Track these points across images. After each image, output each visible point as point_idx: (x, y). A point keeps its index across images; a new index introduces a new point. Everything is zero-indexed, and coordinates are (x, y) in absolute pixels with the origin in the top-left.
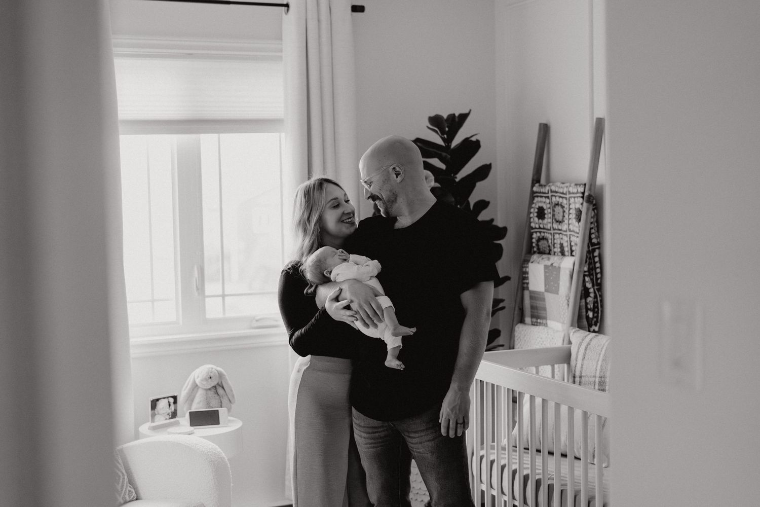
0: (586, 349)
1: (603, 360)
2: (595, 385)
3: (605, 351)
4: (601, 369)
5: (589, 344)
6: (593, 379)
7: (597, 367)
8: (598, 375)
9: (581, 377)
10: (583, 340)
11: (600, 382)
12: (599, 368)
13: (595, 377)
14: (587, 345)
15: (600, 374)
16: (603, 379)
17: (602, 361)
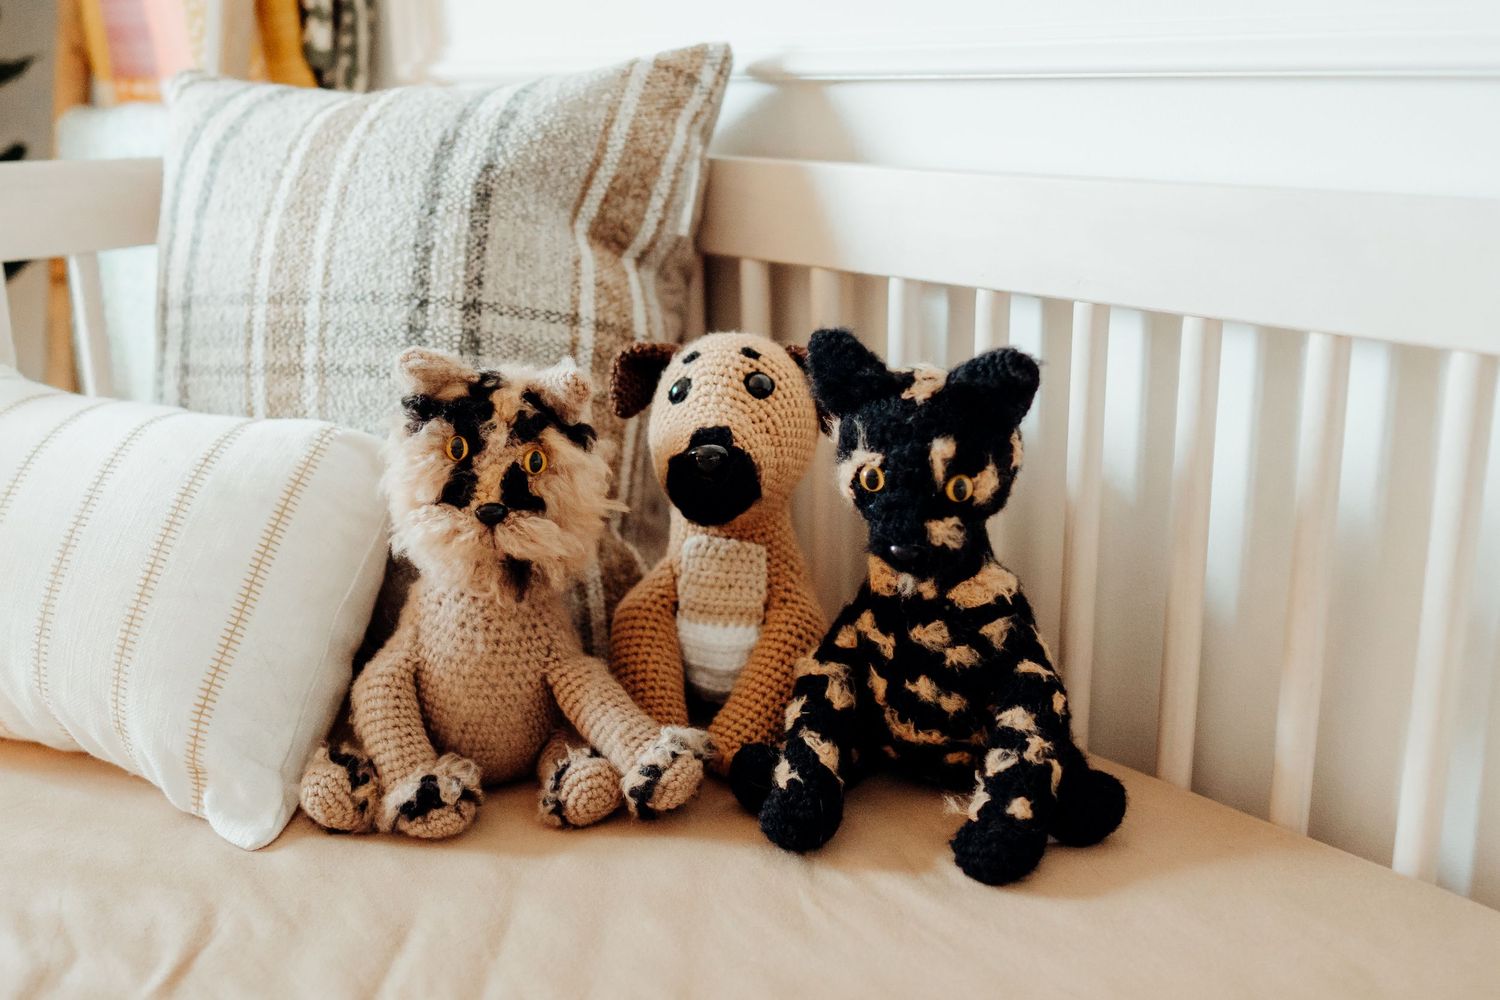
0: (214, 161)
1: (291, 208)
2: (249, 342)
3: (307, 155)
4: (281, 257)
5: (233, 130)
6: (243, 312)
7: (258, 246)
8: (263, 290)
9: (187, 306)
10: (210, 114)
11: (273, 327)
12: (269, 249)
13: (249, 298)
14: (226, 138)
15: (272, 284)
16: (287, 310)
17: (287, 212)
